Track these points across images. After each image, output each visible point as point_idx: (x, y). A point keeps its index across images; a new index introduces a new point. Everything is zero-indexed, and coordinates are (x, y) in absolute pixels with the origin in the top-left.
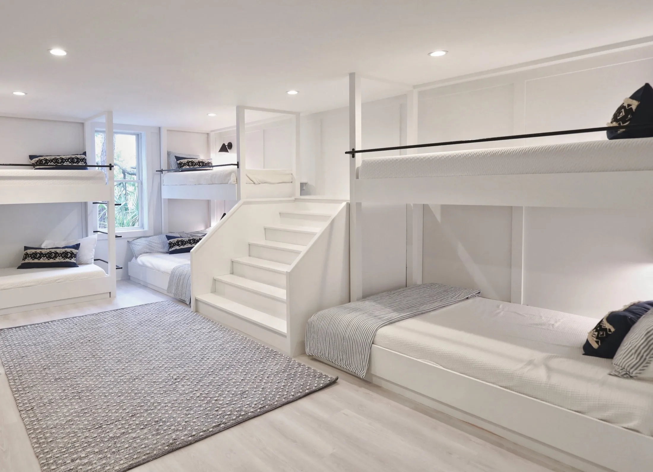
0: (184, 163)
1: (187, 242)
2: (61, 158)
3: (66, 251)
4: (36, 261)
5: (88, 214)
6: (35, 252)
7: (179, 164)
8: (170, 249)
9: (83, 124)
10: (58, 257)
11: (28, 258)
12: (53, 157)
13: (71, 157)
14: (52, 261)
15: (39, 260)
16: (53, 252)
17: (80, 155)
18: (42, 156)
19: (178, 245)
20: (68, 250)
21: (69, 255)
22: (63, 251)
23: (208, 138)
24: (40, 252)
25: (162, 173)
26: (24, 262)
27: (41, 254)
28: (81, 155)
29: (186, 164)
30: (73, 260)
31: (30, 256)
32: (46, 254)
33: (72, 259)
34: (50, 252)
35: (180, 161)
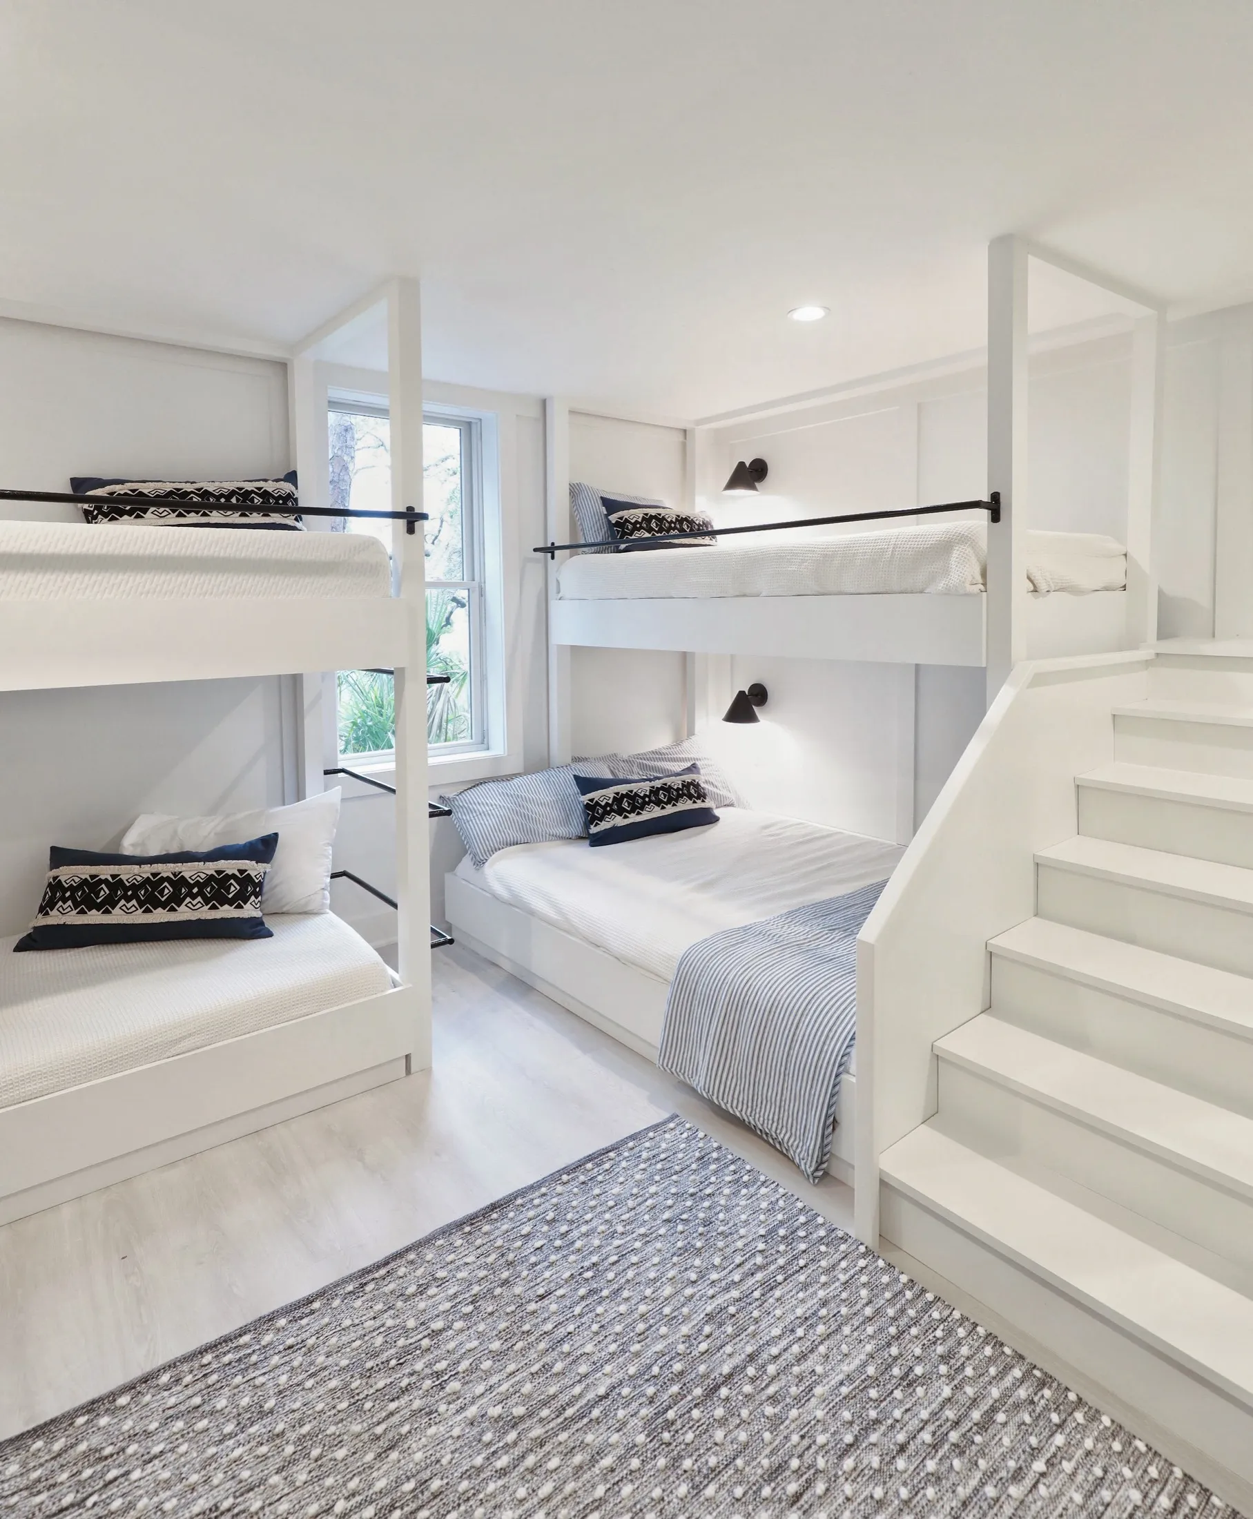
0: (633, 521)
1: (647, 799)
2: (199, 490)
3: (219, 872)
4: (94, 917)
5: (305, 706)
6: (93, 877)
7: (617, 524)
8: (592, 826)
9: (282, 367)
10: (188, 899)
11: (60, 903)
12: (169, 487)
13: (240, 489)
14: (160, 916)
15: (107, 912)
16: (168, 879)
17: (273, 481)
18: (122, 482)
19: (620, 812)
20: (230, 866)
21: (234, 888)
22: (209, 873)
23: (684, 446)
24: (113, 876)
25: (553, 558)
26: (42, 921)
27: (116, 884)
28: (277, 480)
29: (640, 523)
30: (249, 911)
31: (68, 894)
32: (135, 888)
33: (248, 906)
34: (154, 875)
35: (620, 514)
